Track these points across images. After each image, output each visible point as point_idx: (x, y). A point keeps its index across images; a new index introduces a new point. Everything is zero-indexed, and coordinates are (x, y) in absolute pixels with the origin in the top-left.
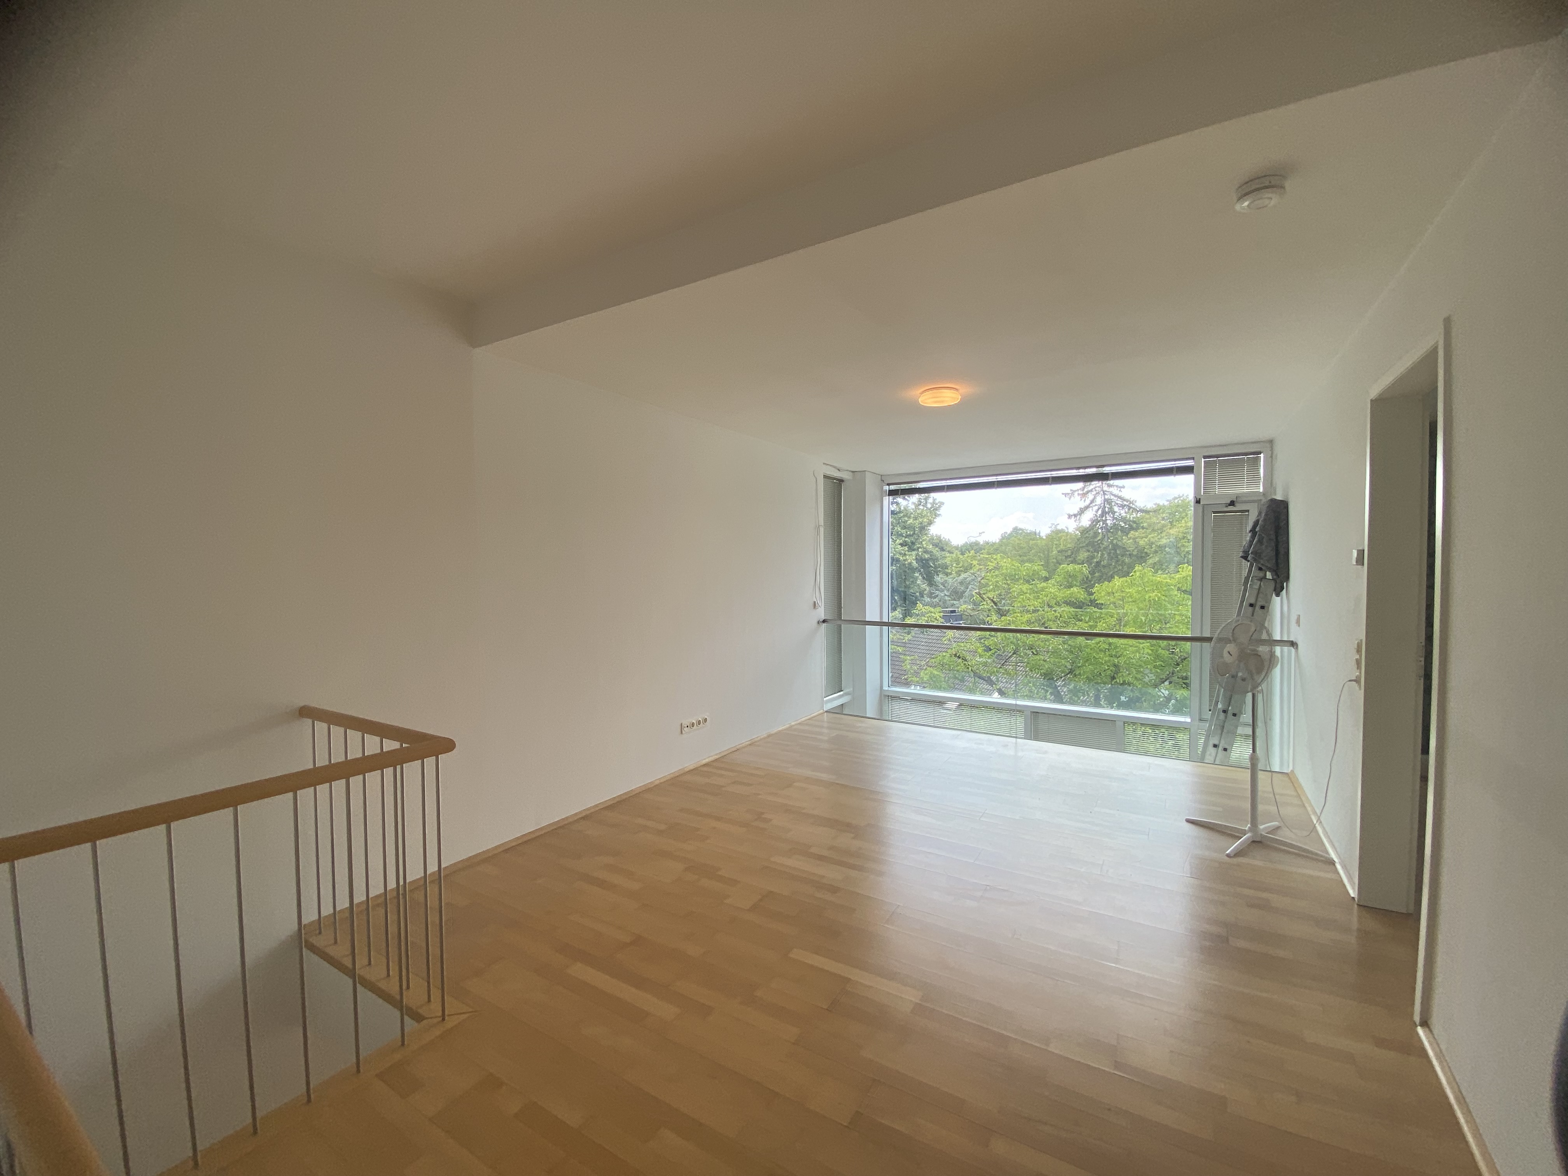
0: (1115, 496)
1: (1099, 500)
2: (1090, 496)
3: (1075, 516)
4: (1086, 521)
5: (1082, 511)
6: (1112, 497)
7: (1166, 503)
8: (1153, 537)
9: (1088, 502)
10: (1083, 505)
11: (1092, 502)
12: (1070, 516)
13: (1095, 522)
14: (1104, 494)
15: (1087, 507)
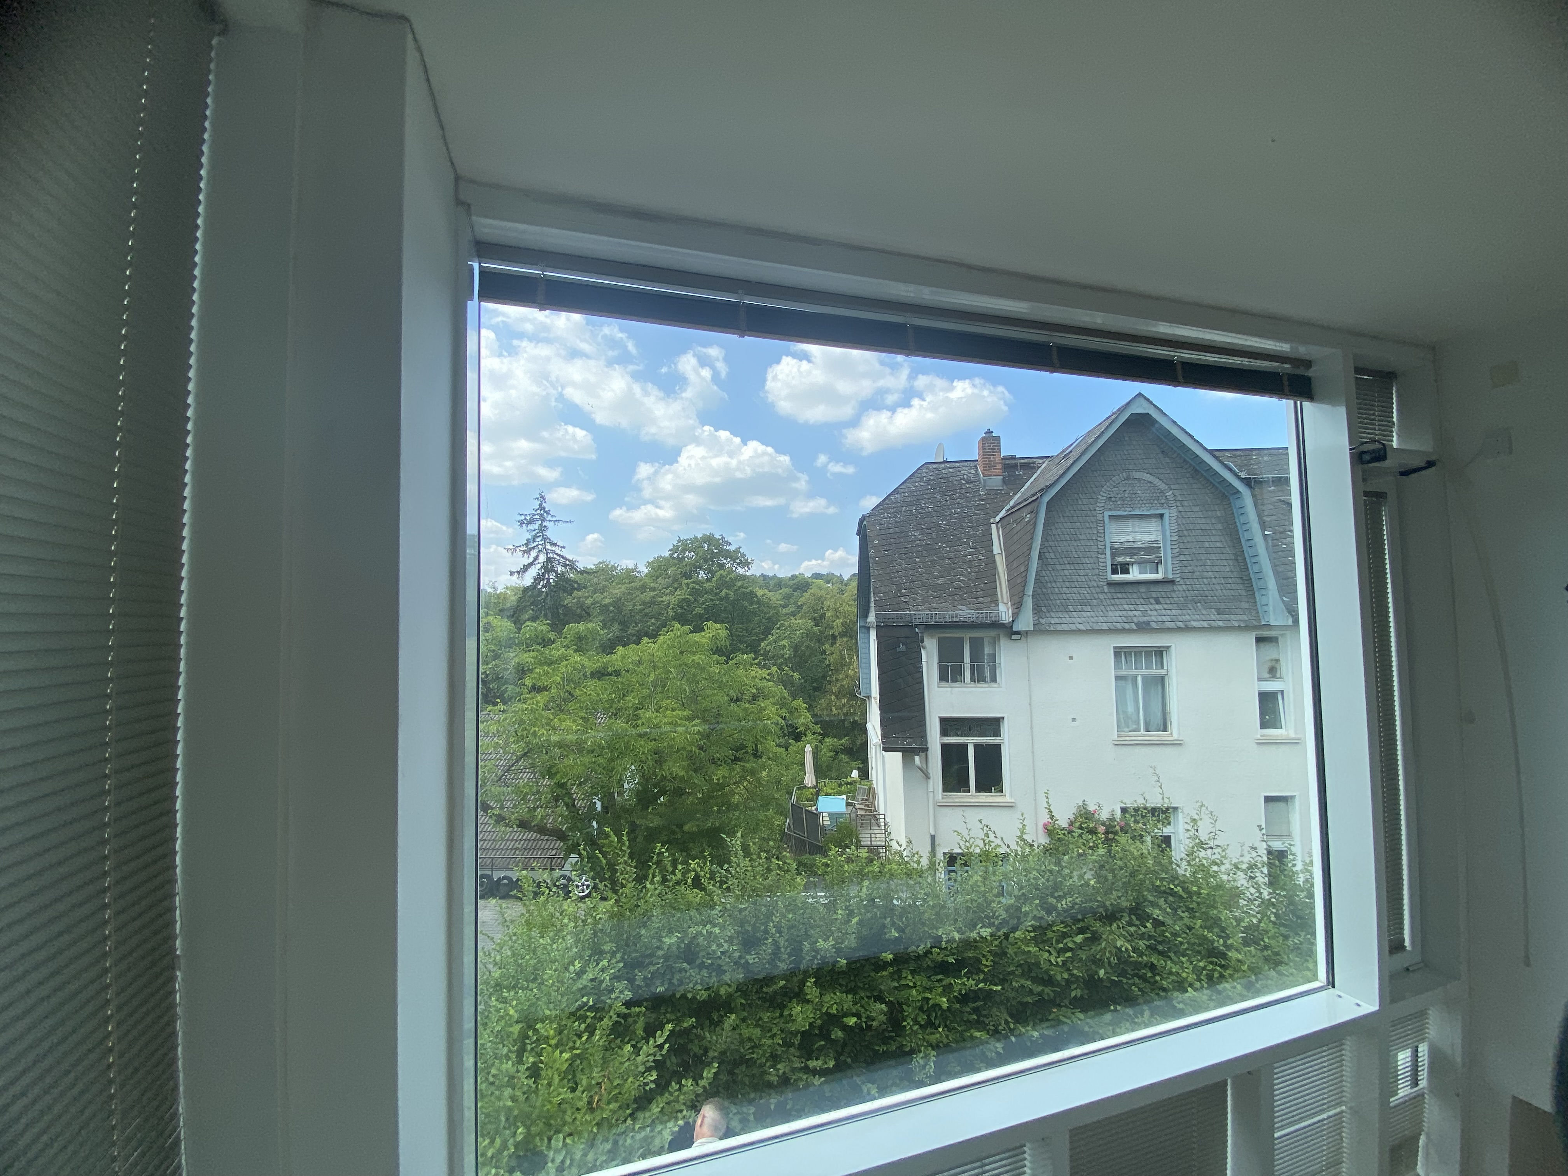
0: (557, 554)
1: (542, 558)
2: (533, 554)
3: (518, 572)
4: (528, 580)
5: (526, 568)
6: (555, 556)
7: (593, 567)
8: (598, 596)
9: (531, 559)
10: (526, 560)
11: (536, 559)
12: (512, 573)
13: (537, 580)
14: (547, 553)
15: (531, 565)
